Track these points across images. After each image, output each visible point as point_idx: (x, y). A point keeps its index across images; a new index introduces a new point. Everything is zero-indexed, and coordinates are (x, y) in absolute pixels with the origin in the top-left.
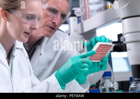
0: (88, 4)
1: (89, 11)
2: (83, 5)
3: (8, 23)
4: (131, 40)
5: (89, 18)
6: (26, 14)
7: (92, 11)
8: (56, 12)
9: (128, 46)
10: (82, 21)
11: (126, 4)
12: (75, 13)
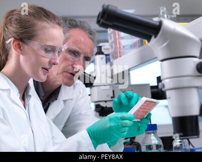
0: (119, 38)
1: (120, 47)
2: (113, 39)
3: (22, 57)
4: (171, 86)
5: (120, 56)
6: (44, 45)
7: (124, 47)
8: (78, 54)
9: (168, 94)
10: (111, 60)
11: (164, 43)
12: (103, 50)
